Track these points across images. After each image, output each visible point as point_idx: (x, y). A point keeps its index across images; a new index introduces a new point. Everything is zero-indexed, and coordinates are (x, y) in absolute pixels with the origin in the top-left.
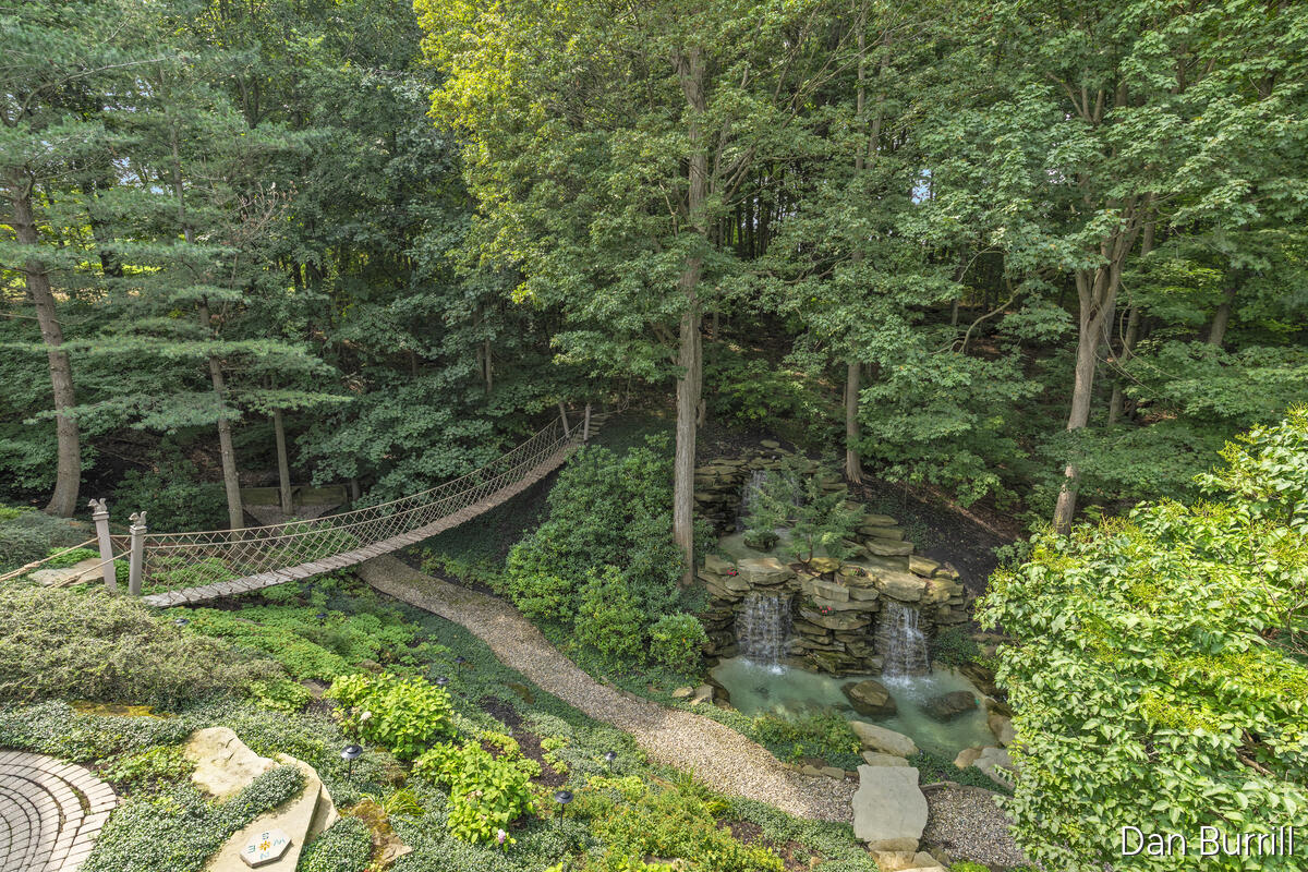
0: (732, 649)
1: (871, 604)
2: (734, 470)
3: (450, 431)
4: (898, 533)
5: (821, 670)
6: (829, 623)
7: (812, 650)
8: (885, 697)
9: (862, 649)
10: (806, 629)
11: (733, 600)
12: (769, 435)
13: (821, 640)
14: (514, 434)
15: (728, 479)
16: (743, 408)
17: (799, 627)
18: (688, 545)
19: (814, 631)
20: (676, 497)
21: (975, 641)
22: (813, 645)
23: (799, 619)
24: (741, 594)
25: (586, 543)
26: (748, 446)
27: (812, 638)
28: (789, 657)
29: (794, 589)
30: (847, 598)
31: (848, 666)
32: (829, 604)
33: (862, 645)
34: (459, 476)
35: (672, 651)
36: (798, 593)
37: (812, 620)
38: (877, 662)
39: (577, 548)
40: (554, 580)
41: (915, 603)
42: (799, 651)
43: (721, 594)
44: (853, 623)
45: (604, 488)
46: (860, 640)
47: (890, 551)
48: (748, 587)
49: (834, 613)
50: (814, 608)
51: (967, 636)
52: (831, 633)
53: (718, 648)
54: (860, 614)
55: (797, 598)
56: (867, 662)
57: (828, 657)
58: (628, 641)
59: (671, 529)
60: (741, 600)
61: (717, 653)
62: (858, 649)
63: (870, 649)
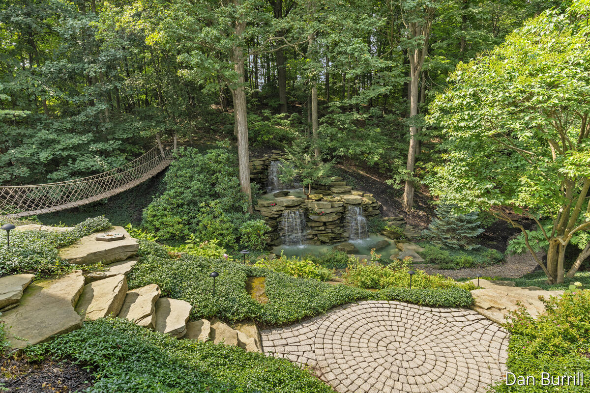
0: (278, 241)
1: (341, 208)
2: (262, 163)
3: (93, 147)
4: (344, 183)
5: (323, 243)
6: (324, 219)
7: (316, 235)
8: (353, 247)
9: (339, 230)
10: (313, 225)
11: (276, 216)
12: (276, 149)
13: (320, 228)
14: (132, 152)
15: (259, 167)
16: (260, 136)
17: (310, 224)
18: (249, 192)
19: (317, 224)
20: (241, 167)
21: (384, 221)
22: (317, 232)
23: (309, 220)
24: (280, 213)
25: (194, 196)
26: (266, 153)
27: (316, 229)
28: (306, 240)
29: (305, 207)
30: (330, 207)
31: (334, 238)
32: (323, 210)
33: (339, 228)
34: (104, 171)
35: (254, 238)
36: (307, 209)
37: (316, 220)
38: (345, 235)
39: (189, 198)
40: (177, 218)
41: (359, 204)
42: (310, 237)
43: (269, 215)
44: (334, 217)
45: (198, 169)
46: (337, 227)
47: (342, 190)
48: (283, 208)
49: (325, 214)
50: (316, 214)
51: (380, 219)
52: (325, 224)
53: (272, 240)
54: (337, 213)
55: (307, 211)
56: (342, 236)
57: (325, 236)
58: (228, 238)
59: (239, 185)
60: (280, 215)
61: (272, 243)
62: (337, 230)
63: (342, 230)
